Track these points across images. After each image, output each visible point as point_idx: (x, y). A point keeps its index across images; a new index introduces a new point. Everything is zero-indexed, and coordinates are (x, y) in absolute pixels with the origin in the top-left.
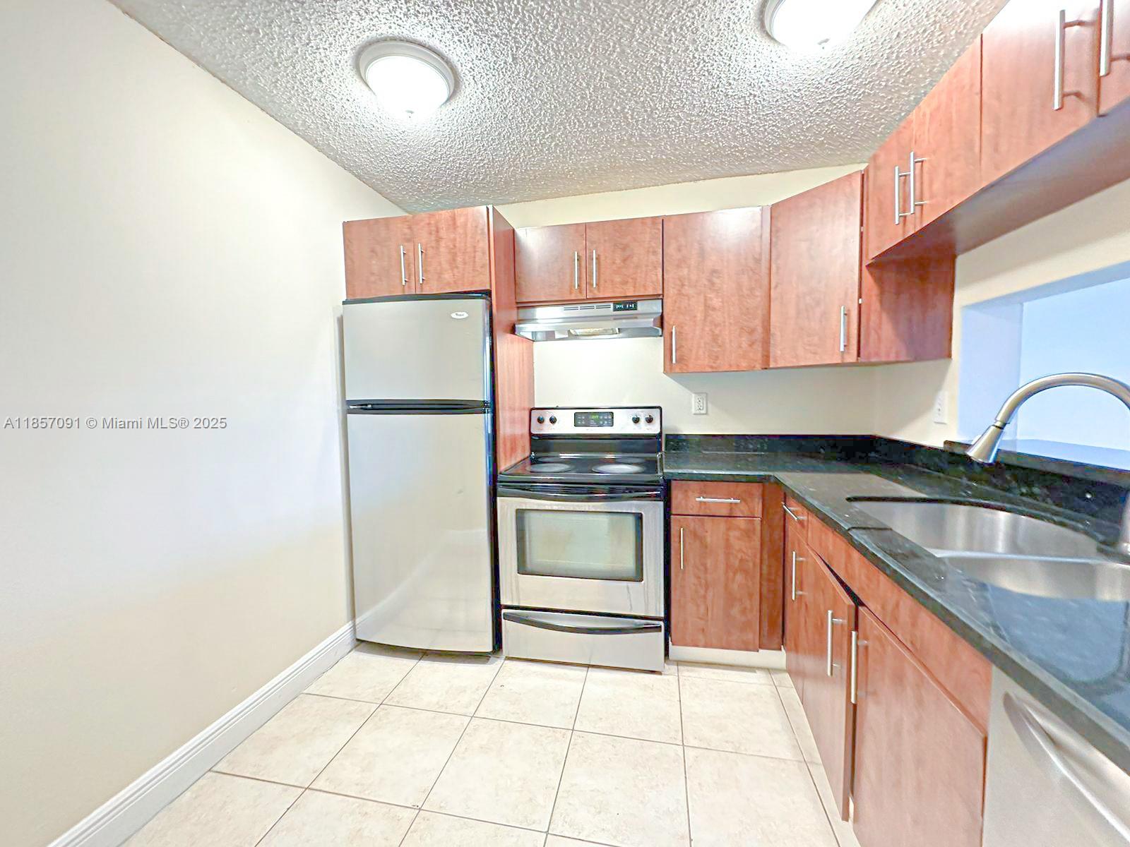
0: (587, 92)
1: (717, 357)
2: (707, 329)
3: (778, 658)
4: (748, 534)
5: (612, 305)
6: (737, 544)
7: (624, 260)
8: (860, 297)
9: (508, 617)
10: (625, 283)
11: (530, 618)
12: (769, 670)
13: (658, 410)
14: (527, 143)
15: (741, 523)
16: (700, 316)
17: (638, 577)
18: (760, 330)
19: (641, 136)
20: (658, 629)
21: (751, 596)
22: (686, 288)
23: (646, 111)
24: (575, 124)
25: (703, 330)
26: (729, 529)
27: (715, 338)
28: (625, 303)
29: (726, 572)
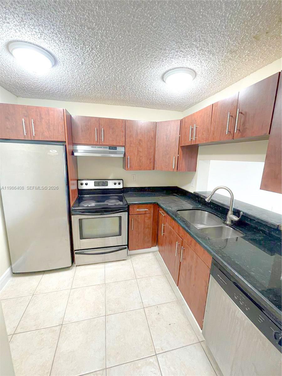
0: (106, 79)
1: (141, 166)
2: (138, 158)
3: (156, 248)
4: (150, 218)
5: (108, 147)
6: (146, 221)
7: (113, 133)
8: (178, 154)
9: (76, 253)
10: (113, 141)
11: (85, 253)
12: (153, 252)
13: (122, 181)
14: (79, 86)
15: (148, 215)
16: (136, 153)
17: (120, 234)
18: (152, 159)
19: (120, 93)
20: (125, 248)
21: (150, 234)
22: (132, 144)
23: (124, 88)
24: (99, 85)
25: (137, 158)
26: (145, 217)
27: (140, 160)
28: (113, 147)
29: (144, 229)
